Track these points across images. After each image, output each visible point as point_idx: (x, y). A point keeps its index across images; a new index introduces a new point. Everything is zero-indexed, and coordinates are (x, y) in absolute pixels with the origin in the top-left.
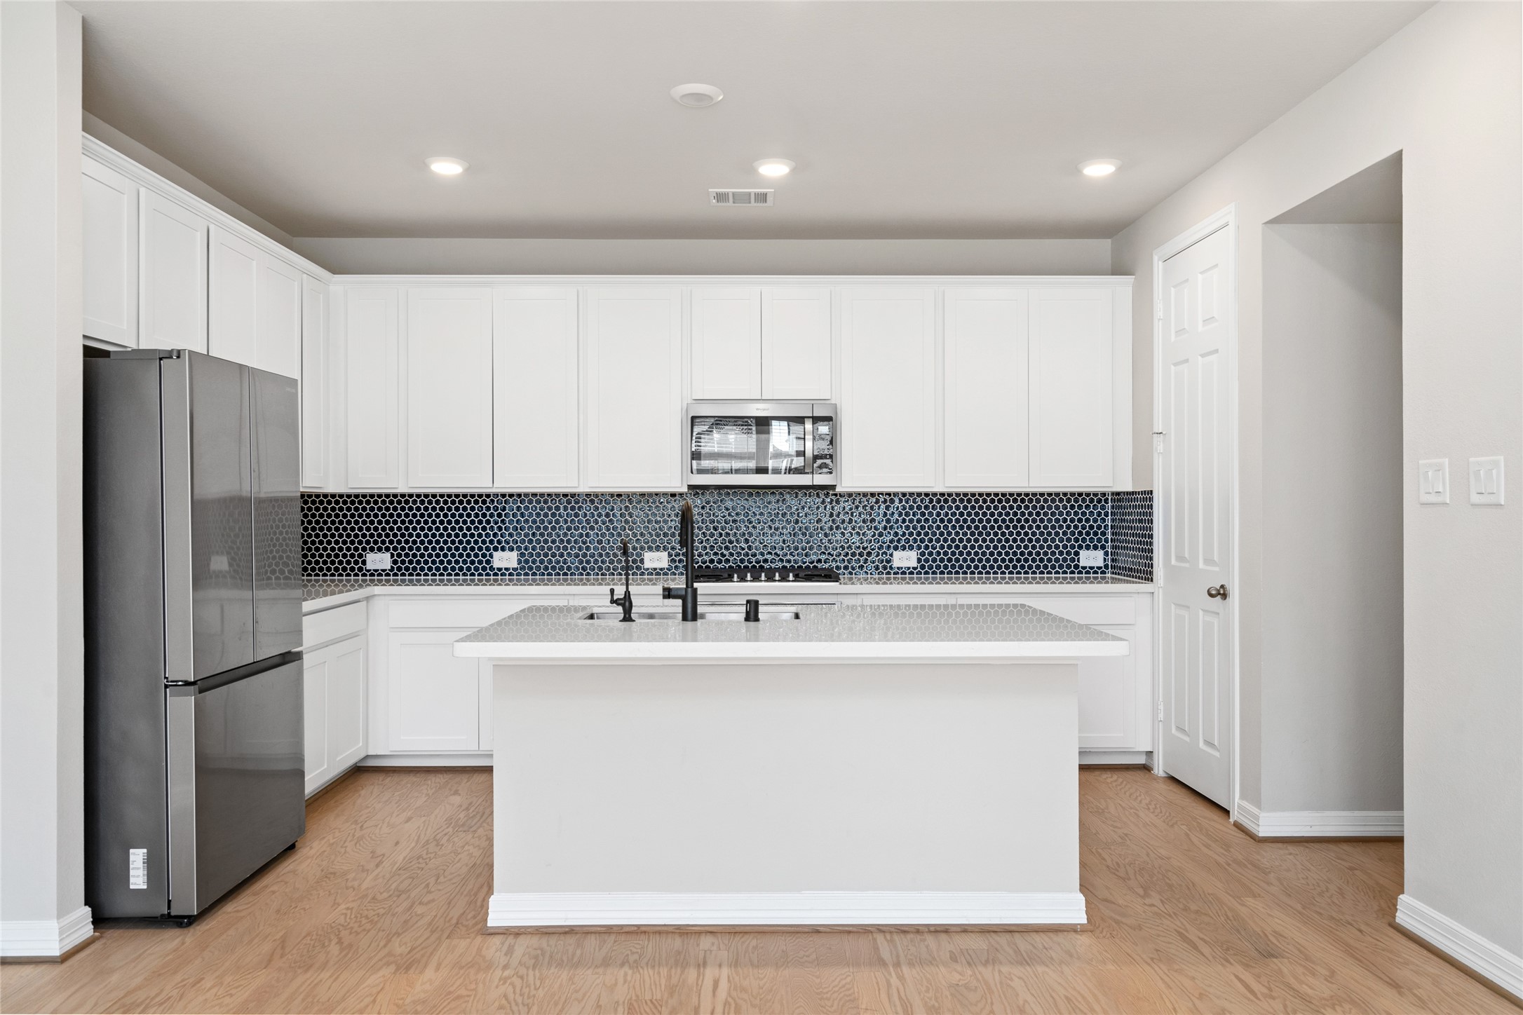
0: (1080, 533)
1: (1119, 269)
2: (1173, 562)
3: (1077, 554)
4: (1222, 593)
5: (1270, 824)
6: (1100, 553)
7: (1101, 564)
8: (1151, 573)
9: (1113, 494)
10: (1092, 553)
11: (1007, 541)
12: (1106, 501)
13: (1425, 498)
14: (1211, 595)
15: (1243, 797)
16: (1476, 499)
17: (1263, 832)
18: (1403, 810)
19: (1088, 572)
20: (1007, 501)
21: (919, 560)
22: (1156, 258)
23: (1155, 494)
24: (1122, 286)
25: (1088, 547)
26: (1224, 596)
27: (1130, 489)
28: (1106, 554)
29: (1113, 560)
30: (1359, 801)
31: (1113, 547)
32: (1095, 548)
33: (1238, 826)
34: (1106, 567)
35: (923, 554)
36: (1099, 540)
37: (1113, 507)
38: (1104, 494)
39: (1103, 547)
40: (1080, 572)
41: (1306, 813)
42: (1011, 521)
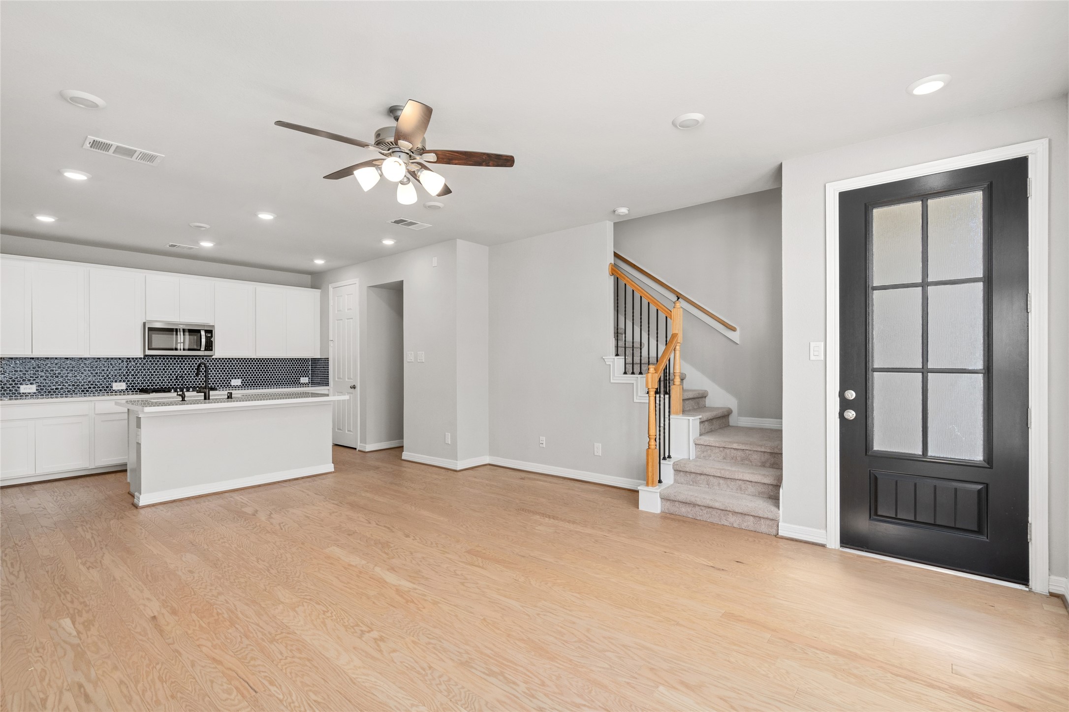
0: (301, 372)
1: (314, 286)
2: (336, 379)
3: (299, 379)
4: (354, 387)
5: (369, 447)
6: (307, 378)
7: (308, 382)
8: (328, 383)
9: (312, 359)
10: (304, 378)
11: (275, 375)
12: (309, 361)
13: (408, 361)
14: (351, 388)
15: (360, 443)
16: (419, 361)
17: (367, 450)
18: (403, 439)
19: (303, 385)
20: (275, 361)
21: (242, 383)
22: (330, 287)
23: (330, 359)
24: (317, 293)
25: (303, 376)
26: (355, 388)
27: (320, 357)
28: (309, 378)
29: (312, 380)
30: (390, 439)
31: (312, 376)
32: (306, 376)
33: (359, 451)
34: (309, 383)
35: (243, 380)
36: (307, 374)
37: (312, 363)
38: (308, 359)
39: (308, 376)
40: (301, 385)
41: (376, 444)
42: (277, 368)
